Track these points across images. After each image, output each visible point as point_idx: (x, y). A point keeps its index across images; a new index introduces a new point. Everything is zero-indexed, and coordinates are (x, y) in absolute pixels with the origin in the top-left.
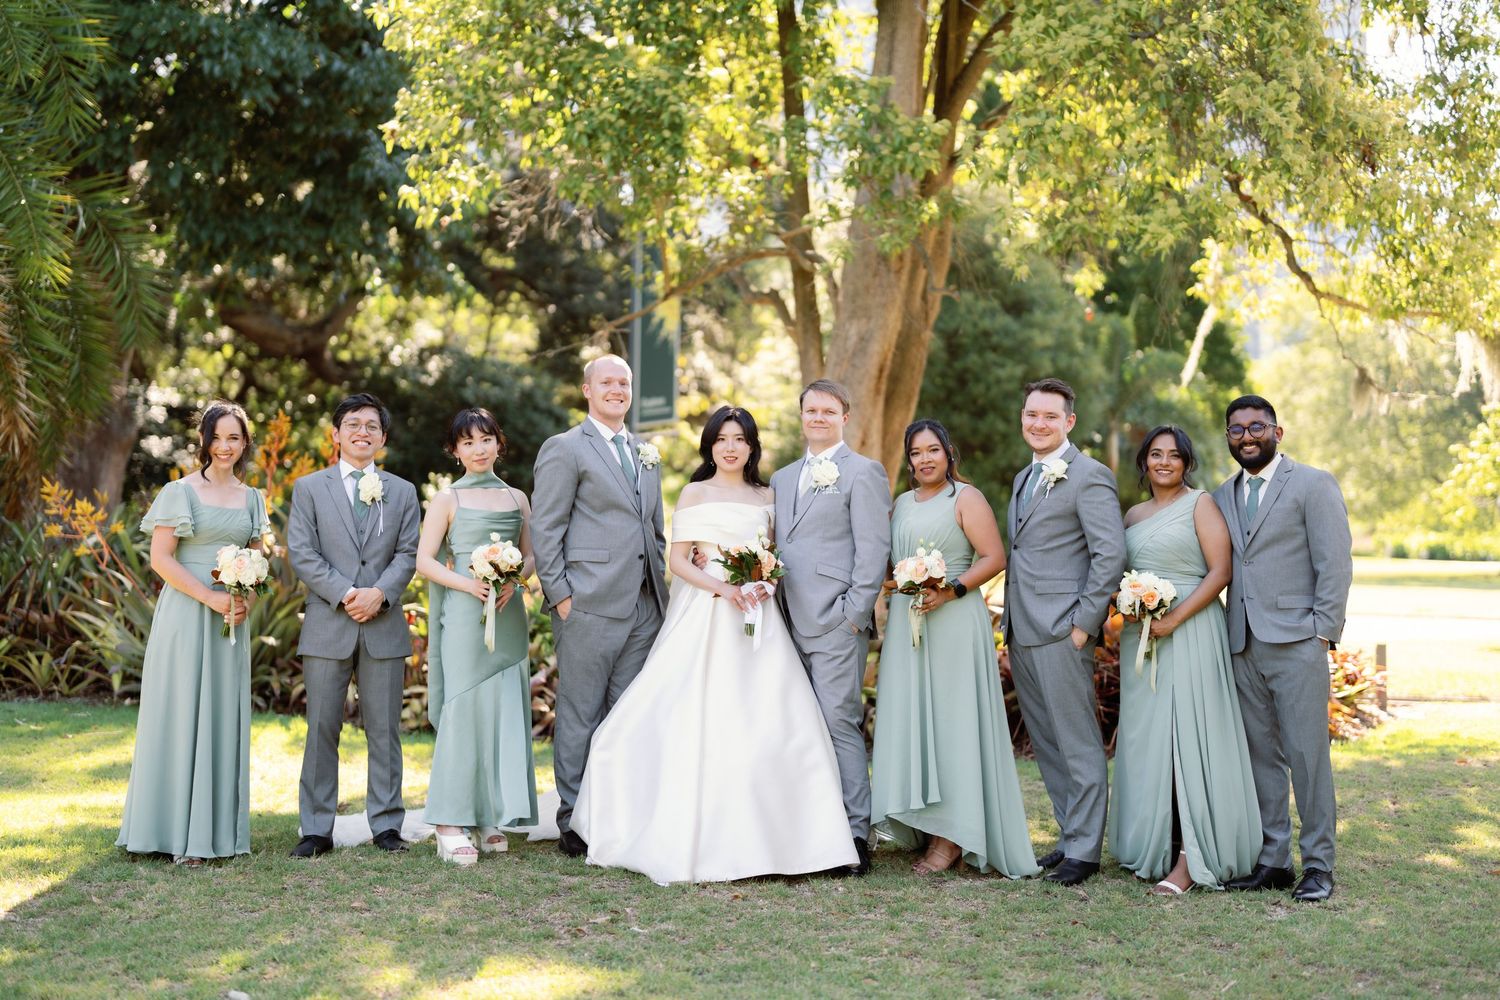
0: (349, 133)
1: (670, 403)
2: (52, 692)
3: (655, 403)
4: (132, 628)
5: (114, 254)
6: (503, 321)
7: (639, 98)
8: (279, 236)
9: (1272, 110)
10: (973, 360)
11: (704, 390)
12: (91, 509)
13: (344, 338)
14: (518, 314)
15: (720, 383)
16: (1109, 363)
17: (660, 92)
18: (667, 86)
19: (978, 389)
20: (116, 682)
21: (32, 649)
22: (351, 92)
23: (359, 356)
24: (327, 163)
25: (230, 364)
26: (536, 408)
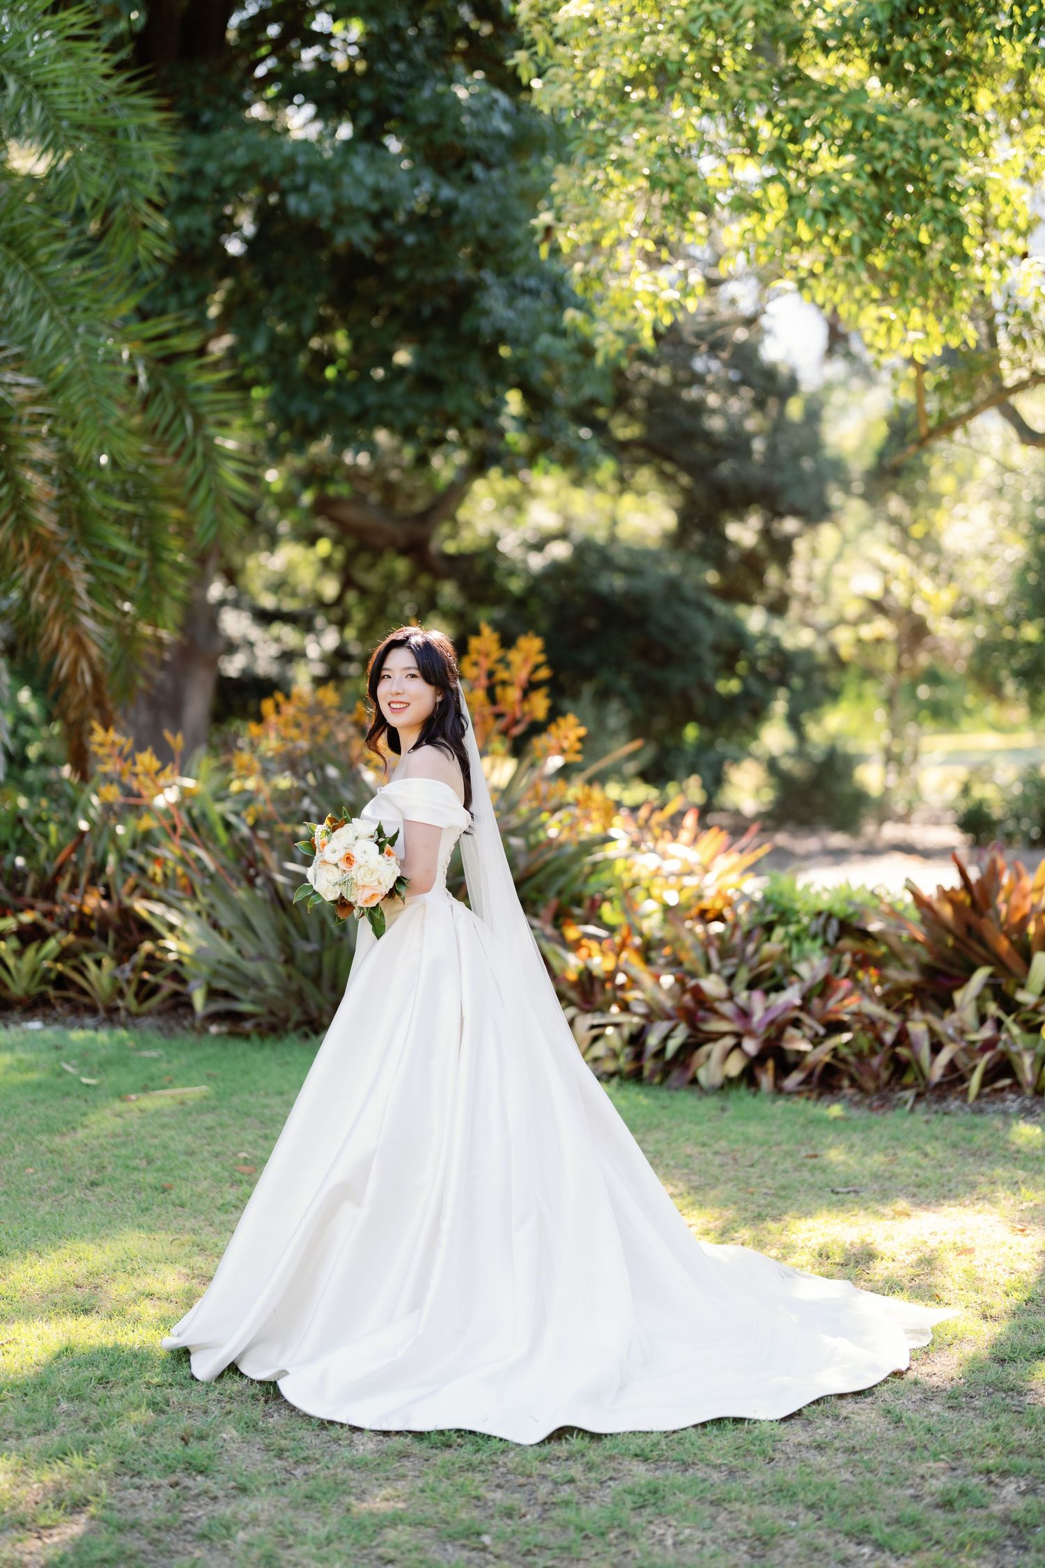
0: (462, 276)
2: (117, 1009)
4: (215, 926)
5: (183, 422)
7: (898, 154)
8: (383, 407)
12: (156, 764)
13: (451, 528)
20: (198, 998)
21: (88, 950)
22: (463, 225)
23: (467, 546)
24: (438, 313)
25: (326, 564)
26: (684, 601)
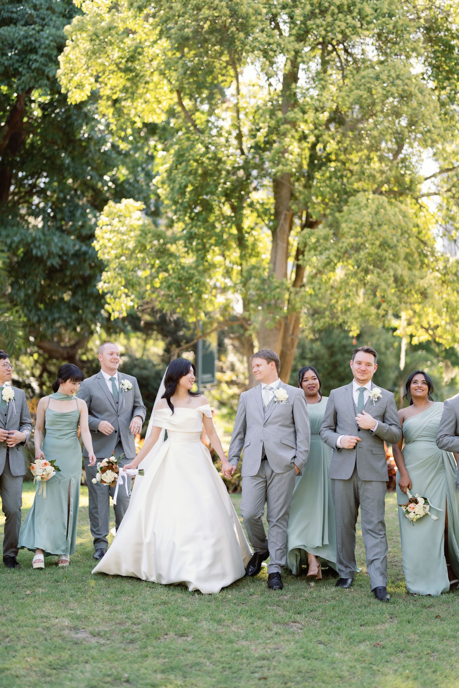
1: (213, 376)
3: (208, 377)
6: (151, 342)
10: (339, 357)
11: (233, 370)
13: (83, 350)
14: (157, 339)
15: (239, 367)
19: (341, 369)
23: (90, 357)
25: (36, 362)
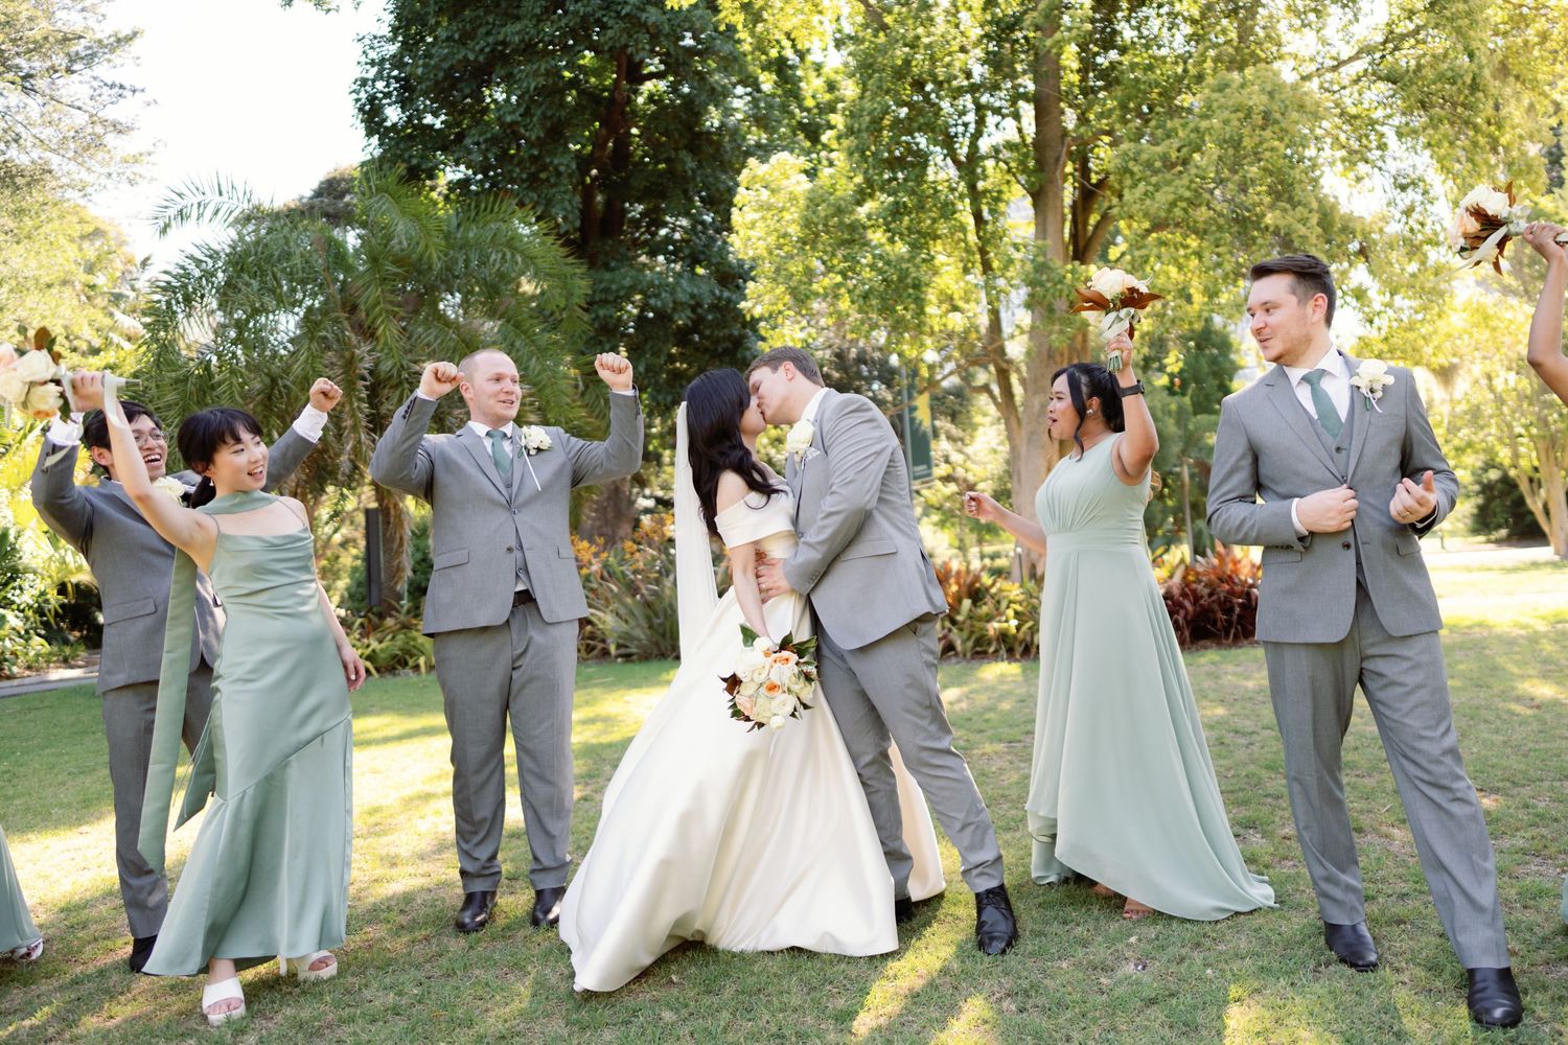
0: (736, 333)
1: (929, 468)
3: (921, 468)
9: (1300, 226)
11: (947, 461)
15: (956, 457)
16: (1178, 423)
17: (904, 266)
18: (909, 261)
20: (613, 649)
